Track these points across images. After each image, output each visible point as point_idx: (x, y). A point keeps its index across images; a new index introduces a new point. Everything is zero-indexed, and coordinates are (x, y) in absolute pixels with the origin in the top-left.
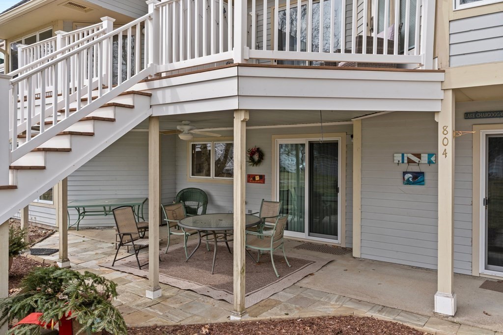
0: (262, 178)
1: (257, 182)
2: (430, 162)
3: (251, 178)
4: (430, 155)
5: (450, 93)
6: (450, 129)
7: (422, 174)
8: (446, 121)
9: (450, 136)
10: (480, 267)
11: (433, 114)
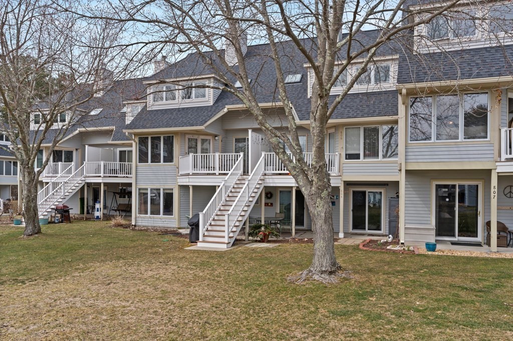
0: (272, 204)
1: (270, 206)
2: (337, 198)
3: (266, 204)
4: (337, 196)
5: (343, 182)
6: (343, 191)
7: (334, 202)
8: (342, 189)
9: (343, 193)
10: (351, 230)
11: (339, 187)
